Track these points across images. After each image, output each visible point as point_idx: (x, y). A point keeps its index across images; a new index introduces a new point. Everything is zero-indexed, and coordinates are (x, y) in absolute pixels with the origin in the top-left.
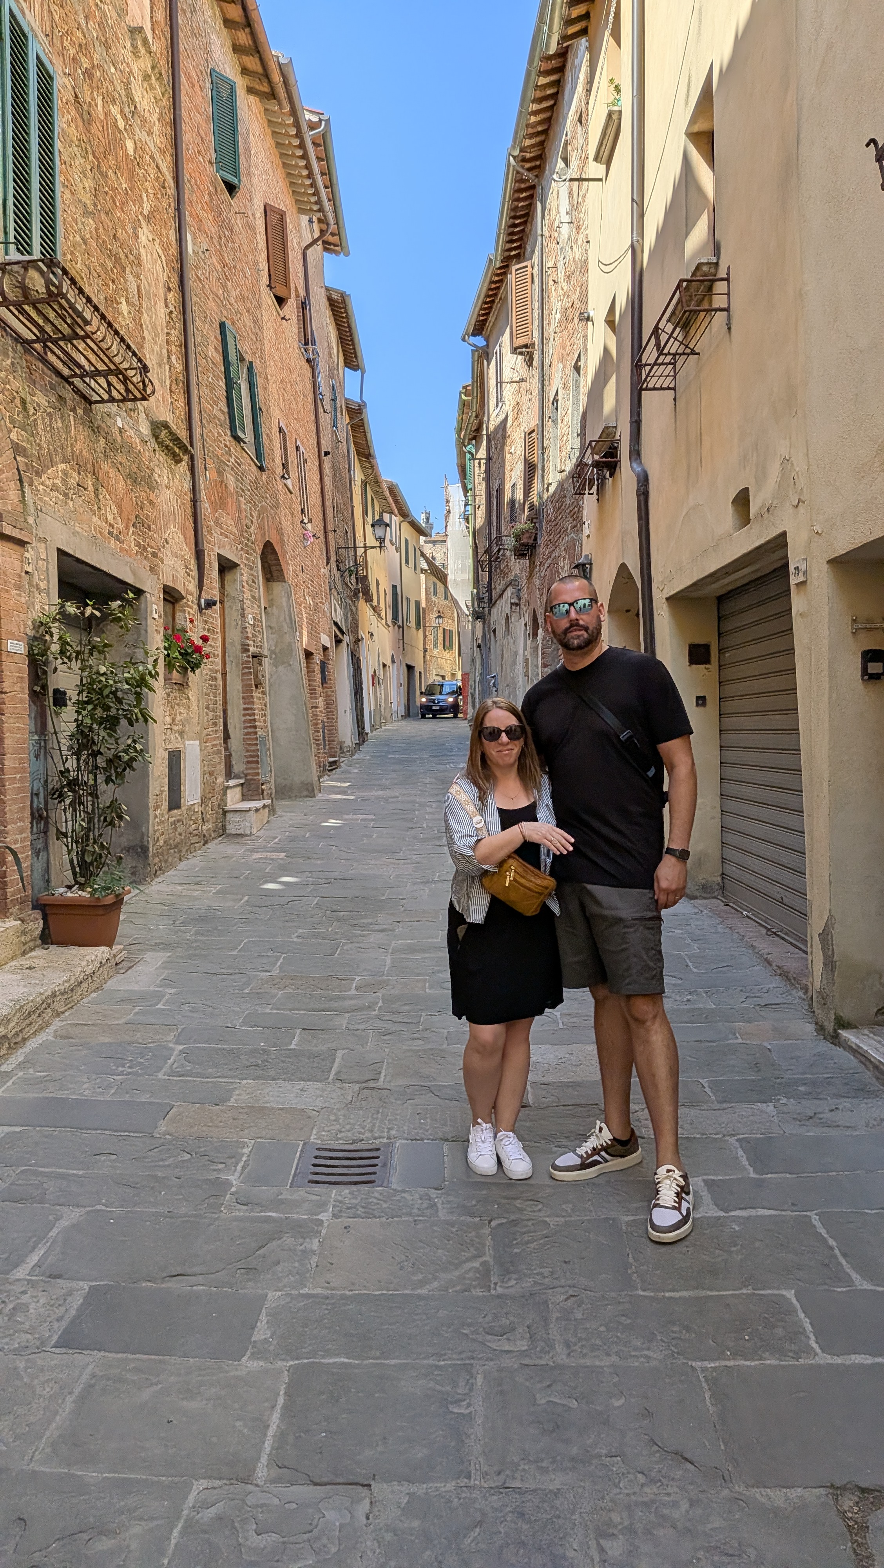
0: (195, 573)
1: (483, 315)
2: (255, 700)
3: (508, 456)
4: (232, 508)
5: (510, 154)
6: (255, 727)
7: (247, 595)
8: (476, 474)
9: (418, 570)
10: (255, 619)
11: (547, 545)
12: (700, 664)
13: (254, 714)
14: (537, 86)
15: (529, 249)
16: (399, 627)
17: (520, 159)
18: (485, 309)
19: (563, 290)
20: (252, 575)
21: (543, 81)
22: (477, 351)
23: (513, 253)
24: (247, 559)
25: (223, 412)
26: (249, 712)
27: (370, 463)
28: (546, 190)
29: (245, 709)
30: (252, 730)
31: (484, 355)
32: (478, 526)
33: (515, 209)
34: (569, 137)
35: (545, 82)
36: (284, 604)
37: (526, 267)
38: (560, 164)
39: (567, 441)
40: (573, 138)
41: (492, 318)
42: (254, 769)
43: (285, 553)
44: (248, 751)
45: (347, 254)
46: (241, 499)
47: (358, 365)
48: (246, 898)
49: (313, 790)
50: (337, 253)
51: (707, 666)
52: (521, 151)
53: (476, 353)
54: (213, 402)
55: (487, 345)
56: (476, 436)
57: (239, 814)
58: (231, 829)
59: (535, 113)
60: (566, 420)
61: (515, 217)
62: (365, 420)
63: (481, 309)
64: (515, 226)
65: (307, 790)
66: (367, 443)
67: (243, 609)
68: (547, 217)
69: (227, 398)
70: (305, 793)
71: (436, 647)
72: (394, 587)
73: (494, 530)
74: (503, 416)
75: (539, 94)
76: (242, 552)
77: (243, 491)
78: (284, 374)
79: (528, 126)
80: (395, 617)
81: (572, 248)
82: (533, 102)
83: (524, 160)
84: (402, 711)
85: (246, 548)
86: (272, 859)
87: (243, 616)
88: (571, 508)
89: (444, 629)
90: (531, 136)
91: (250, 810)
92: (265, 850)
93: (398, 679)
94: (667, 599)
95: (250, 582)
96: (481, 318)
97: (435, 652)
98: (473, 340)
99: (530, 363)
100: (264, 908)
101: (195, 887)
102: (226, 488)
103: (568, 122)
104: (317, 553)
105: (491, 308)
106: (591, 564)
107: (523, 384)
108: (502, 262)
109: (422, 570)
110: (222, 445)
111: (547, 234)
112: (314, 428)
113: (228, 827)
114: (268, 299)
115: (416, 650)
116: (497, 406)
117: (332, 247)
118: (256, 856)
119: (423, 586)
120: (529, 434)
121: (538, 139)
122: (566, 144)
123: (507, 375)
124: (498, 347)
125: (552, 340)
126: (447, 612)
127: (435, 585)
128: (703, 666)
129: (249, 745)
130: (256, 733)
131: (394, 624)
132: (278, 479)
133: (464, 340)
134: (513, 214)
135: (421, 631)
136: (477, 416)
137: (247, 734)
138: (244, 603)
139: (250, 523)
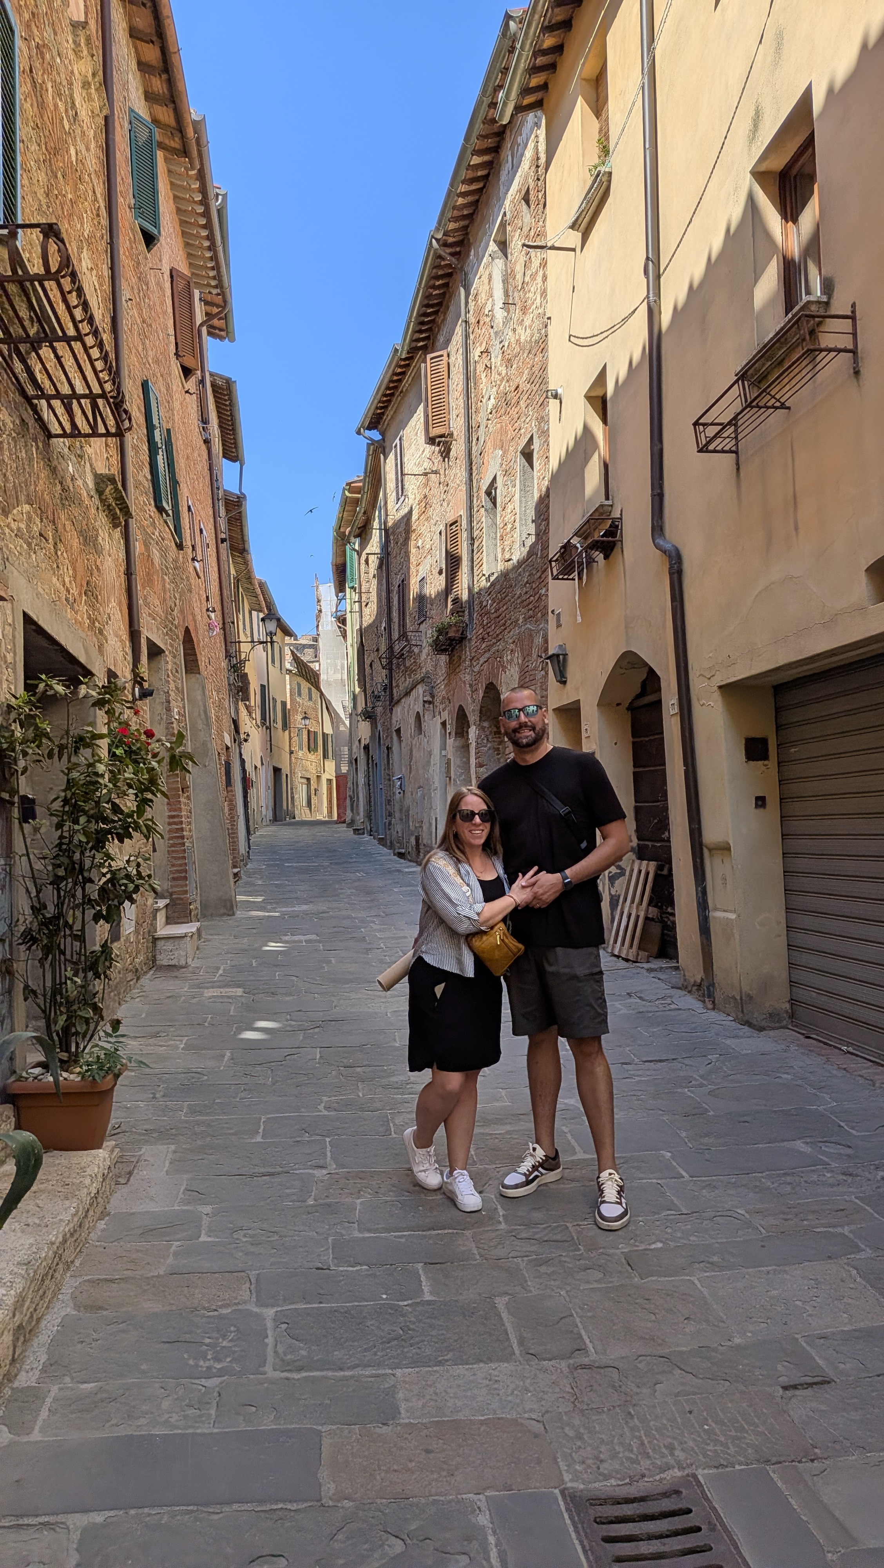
0: (130, 658)
1: (381, 408)
2: (182, 806)
3: (413, 551)
4: (158, 587)
5: (433, 237)
6: (183, 837)
7: (172, 686)
8: (362, 571)
9: (284, 671)
10: (179, 713)
11: (483, 639)
12: (758, 760)
13: (181, 823)
14: (469, 165)
15: (441, 339)
16: (267, 728)
17: (441, 243)
18: (384, 402)
19: (499, 374)
20: (175, 663)
21: (476, 160)
22: (372, 444)
23: (421, 344)
24: (172, 646)
25: (147, 480)
26: (176, 820)
27: (244, 558)
28: (471, 276)
29: (170, 817)
30: (180, 841)
31: (379, 450)
32: (365, 624)
33: (428, 297)
34: (508, 217)
35: (477, 162)
36: (199, 698)
37: (442, 356)
38: (493, 247)
39: (513, 528)
40: (514, 218)
41: (390, 412)
42: (182, 886)
43: (199, 641)
44: (173, 866)
45: (232, 340)
46: (166, 578)
47: (237, 456)
48: (228, 1054)
49: (232, 906)
50: (222, 338)
51: (766, 762)
52: (444, 235)
53: (372, 447)
54: (139, 466)
55: (383, 439)
56: (363, 532)
57: (172, 940)
58: (163, 959)
59: (463, 195)
60: (510, 507)
61: (428, 306)
62: (243, 514)
63: (380, 402)
64: (426, 315)
65: (225, 907)
66: (243, 538)
67: (169, 702)
68: (472, 304)
69: (151, 464)
70: (222, 911)
71: (301, 748)
72: (263, 686)
73: (395, 626)
74: (406, 510)
75: (471, 174)
76: (167, 637)
77: (167, 568)
78: (189, 451)
79: (454, 208)
80: (263, 717)
81: (514, 330)
82: (463, 182)
83: (445, 245)
84: (270, 815)
85: (170, 633)
86: (229, 997)
87: (169, 709)
88: (524, 598)
89: (309, 731)
90: (455, 219)
91: (186, 936)
92: (213, 985)
93: (267, 783)
94: (720, 687)
95: (174, 671)
96: (379, 411)
97: (300, 753)
98: (368, 433)
99: (446, 454)
100: (259, 1068)
101: (151, 1041)
102: (153, 563)
103: (507, 203)
104: (219, 645)
105: (389, 401)
106: (565, 655)
107: (433, 476)
108: (408, 353)
109: (287, 670)
110: (147, 516)
111: (472, 320)
112: (211, 513)
113: (158, 957)
114: (176, 370)
115: (283, 752)
116: (398, 499)
117: (217, 331)
118: (209, 993)
119: (288, 687)
120: (451, 525)
121: (462, 223)
122: (503, 225)
123: (410, 467)
124: (397, 441)
125: (482, 428)
126: (311, 713)
127: (299, 685)
128: (760, 762)
129: (175, 858)
130: (183, 844)
131: (263, 724)
132: (190, 561)
133: (359, 433)
134: (426, 302)
135: (287, 732)
136: (365, 513)
137: (172, 846)
138: (170, 695)
139: (173, 605)
